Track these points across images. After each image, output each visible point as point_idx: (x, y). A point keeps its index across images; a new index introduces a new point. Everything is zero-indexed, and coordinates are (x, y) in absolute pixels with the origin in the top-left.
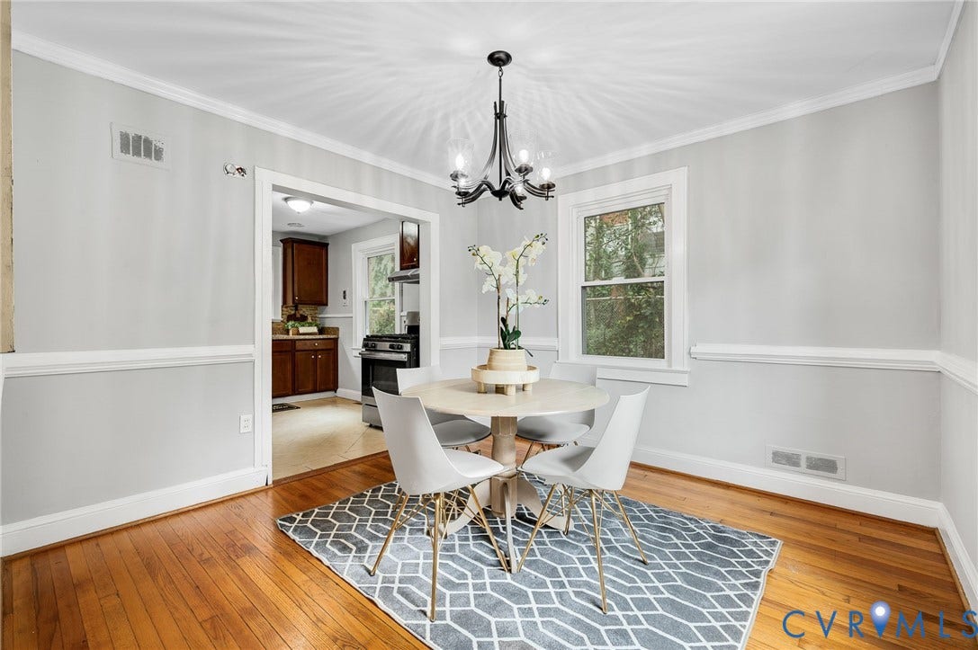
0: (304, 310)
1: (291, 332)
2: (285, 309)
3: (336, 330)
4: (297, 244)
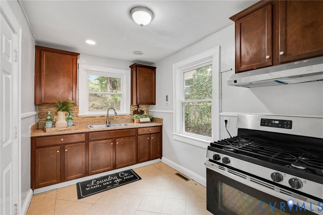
0: (142, 107)
1: (135, 121)
2: (132, 107)
3: (161, 120)
4: (139, 67)
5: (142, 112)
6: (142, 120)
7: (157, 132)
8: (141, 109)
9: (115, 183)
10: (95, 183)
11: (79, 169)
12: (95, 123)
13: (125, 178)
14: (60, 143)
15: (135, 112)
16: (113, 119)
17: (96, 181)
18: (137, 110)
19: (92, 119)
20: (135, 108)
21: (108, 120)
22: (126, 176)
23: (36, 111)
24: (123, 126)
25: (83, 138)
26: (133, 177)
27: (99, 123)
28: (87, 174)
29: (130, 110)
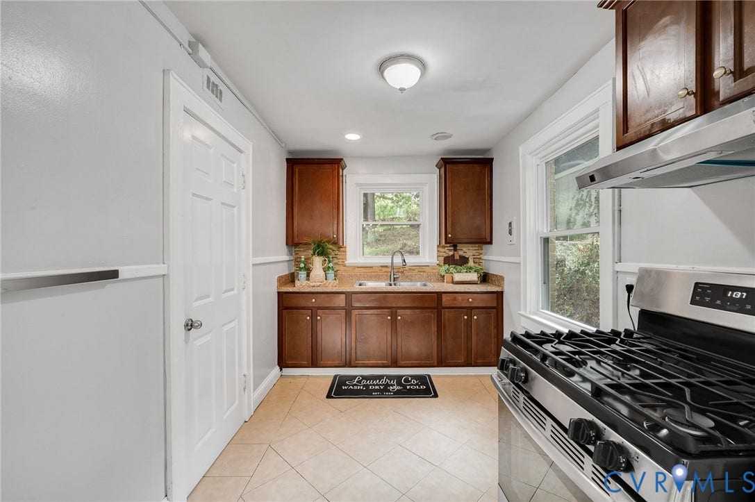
0: (465, 249)
1: (445, 279)
2: (441, 250)
3: (500, 279)
4: (450, 165)
5: (464, 261)
6: (458, 277)
7: (489, 305)
8: (461, 253)
9: (389, 391)
10: (359, 382)
11: (338, 352)
12: (370, 278)
13: (408, 387)
14: (311, 305)
15: (449, 260)
16: (402, 272)
17: (362, 380)
18: (453, 255)
19: (368, 270)
20: (447, 252)
21: (393, 273)
22: (412, 385)
23: (291, 255)
24: (417, 286)
25: (341, 301)
26: (425, 389)
27: (377, 278)
28: (349, 364)
29: (438, 256)
